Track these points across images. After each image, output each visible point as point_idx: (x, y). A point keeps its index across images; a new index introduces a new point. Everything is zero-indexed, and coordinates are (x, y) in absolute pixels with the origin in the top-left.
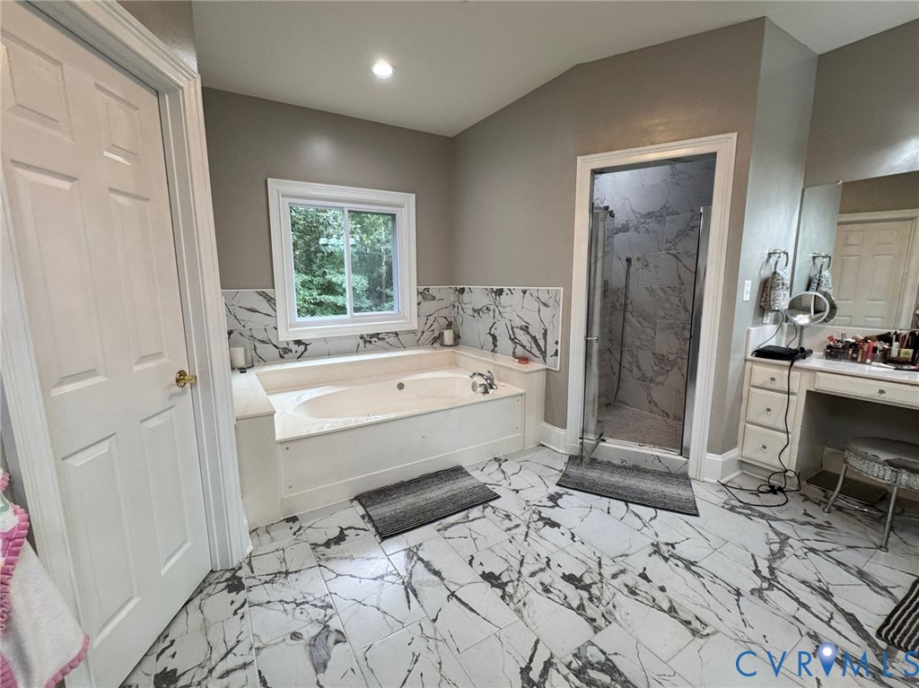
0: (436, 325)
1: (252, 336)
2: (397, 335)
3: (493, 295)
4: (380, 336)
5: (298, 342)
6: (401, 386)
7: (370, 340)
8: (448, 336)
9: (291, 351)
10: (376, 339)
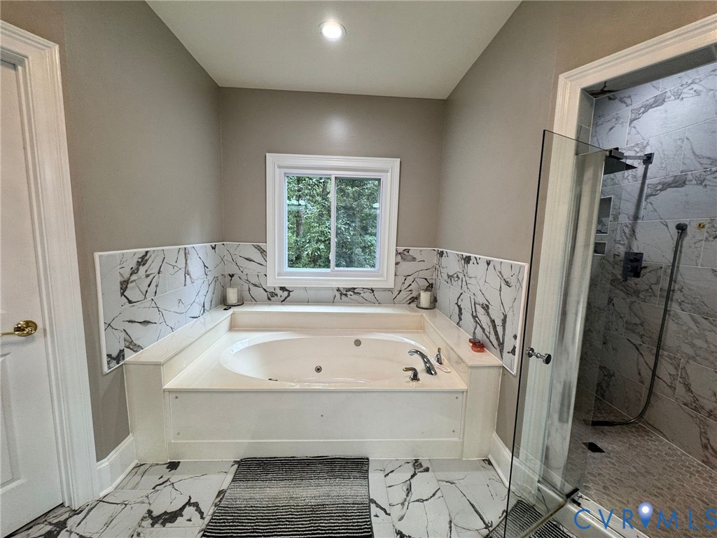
0: (414, 286)
1: (247, 280)
2: (373, 291)
3: (463, 261)
4: (356, 291)
5: (283, 289)
6: (358, 343)
7: (346, 294)
8: (425, 298)
9: (277, 295)
10: (352, 293)
